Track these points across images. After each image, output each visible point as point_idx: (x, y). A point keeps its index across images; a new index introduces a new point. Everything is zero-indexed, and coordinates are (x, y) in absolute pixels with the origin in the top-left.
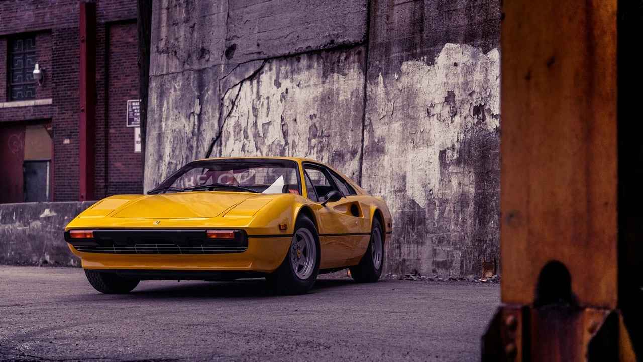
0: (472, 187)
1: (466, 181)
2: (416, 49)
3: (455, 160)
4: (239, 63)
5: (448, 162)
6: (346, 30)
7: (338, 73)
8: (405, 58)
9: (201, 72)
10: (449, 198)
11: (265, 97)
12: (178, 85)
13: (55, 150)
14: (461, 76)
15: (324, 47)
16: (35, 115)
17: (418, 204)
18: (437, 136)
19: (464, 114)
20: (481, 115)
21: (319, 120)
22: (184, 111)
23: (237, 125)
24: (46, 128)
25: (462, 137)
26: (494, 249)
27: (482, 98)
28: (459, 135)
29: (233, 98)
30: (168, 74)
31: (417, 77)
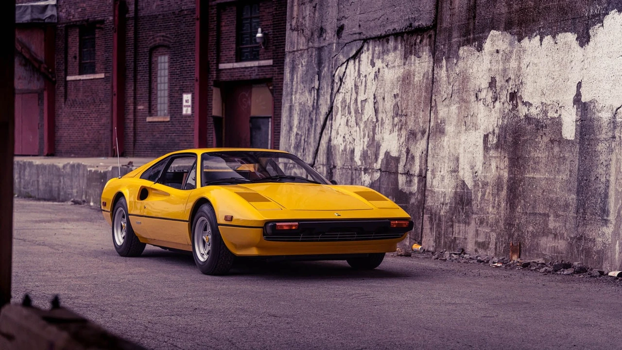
0: (506, 172)
1: (502, 166)
2: (470, 35)
3: (495, 144)
4: (346, 42)
5: (490, 146)
6: (421, 14)
7: (415, 55)
8: (462, 44)
9: (320, 49)
10: (489, 181)
11: (364, 75)
12: (304, 62)
13: (274, 107)
14: (501, 62)
15: (405, 29)
16: (259, 75)
17: (467, 186)
18: (482, 121)
19: (502, 100)
20: (515, 102)
21: (401, 99)
22: (308, 85)
23: (344, 101)
24: (269, 87)
25: (500, 123)
26: (520, 233)
27: (516, 85)
28: (499, 120)
29: (341, 75)
30: (297, 51)
31: (470, 62)
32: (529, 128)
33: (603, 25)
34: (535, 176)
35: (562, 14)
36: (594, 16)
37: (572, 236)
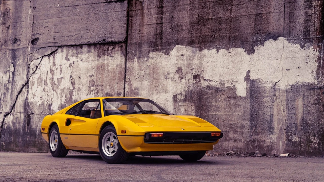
0: (193, 112)
1: (190, 110)
2: (158, 46)
3: (183, 99)
5: (178, 100)
8: (151, 51)
11: (59, 65)
14: (186, 61)
15: (99, 42)
18: (172, 88)
19: (188, 79)
20: (198, 79)
21: (96, 78)
23: (40, 78)
25: (186, 89)
27: (198, 72)
28: (185, 88)
29: (37, 64)
31: (160, 60)
32: (210, 91)
33: (263, 46)
34: (217, 114)
35: (233, 40)
36: (257, 41)
37: (248, 140)
